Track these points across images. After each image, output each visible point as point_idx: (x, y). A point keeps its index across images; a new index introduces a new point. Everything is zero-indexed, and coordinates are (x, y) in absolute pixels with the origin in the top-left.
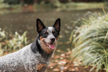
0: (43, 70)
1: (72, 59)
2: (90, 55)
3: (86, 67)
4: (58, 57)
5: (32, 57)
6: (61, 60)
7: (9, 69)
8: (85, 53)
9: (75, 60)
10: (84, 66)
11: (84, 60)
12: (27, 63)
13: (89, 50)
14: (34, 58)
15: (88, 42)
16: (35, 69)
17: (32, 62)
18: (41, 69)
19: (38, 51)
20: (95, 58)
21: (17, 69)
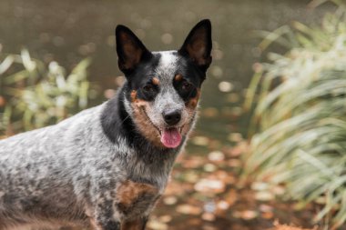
0: (140, 204)
1: (250, 174)
2: (318, 163)
3: (299, 206)
4: (196, 161)
5: (104, 153)
6: (210, 173)
7: (20, 190)
8: (299, 153)
9: (260, 176)
10: (291, 202)
11: (294, 178)
12: (84, 173)
13: (315, 143)
14: (108, 159)
15: (313, 112)
16: (112, 201)
17: (100, 171)
18: (135, 202)
19: (123, 136)
20: (335, 173)
21: (46, 193)
